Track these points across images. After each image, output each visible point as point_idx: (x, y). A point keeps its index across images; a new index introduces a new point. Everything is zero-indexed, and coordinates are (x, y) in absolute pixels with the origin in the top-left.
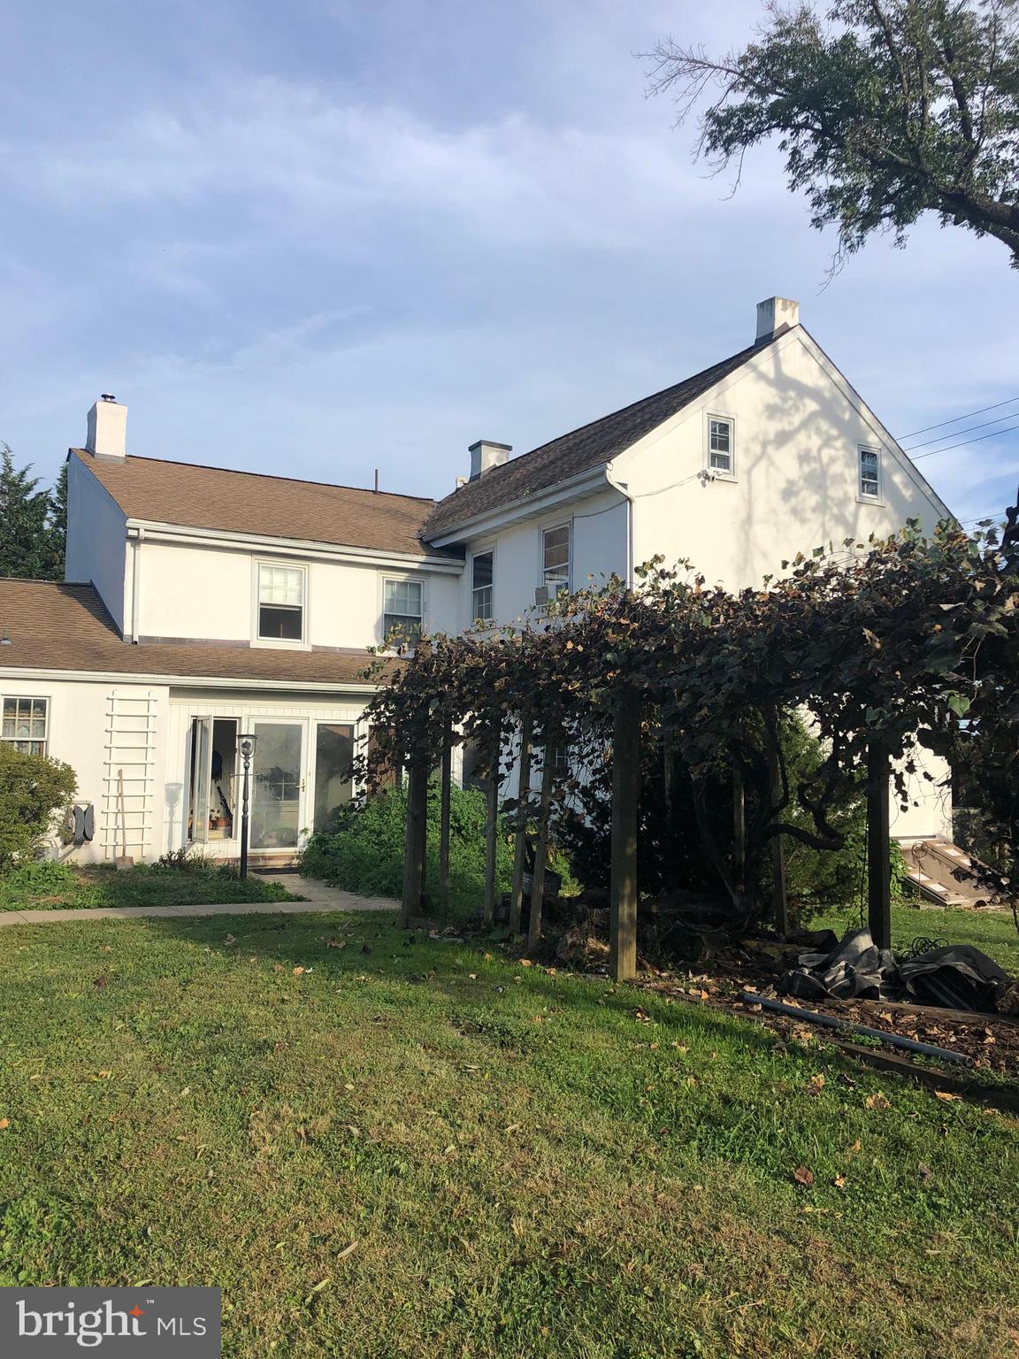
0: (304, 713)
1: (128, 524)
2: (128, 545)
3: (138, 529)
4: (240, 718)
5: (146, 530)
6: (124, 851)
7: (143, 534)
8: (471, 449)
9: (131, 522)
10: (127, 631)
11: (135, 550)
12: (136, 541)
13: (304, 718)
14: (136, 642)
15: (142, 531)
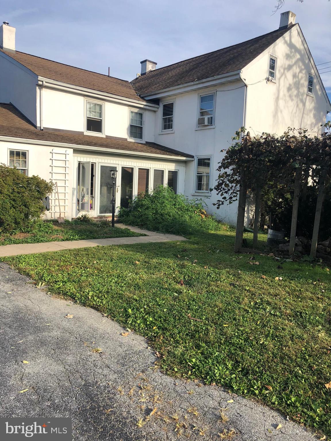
0: (117, 162)
1: (39, 79)
2: (37, 88)
3: (42, 81)
4: (95, 163)
5: (46, 82)
6: (60, 215)
7: (45, 84)
8: (142, 63)
9: (40, 78)
10: (38, 125)
11: (40, 90)
12: (41, 87)
13: (117, 164)
14: (42, 130)
15: (44, 82)
